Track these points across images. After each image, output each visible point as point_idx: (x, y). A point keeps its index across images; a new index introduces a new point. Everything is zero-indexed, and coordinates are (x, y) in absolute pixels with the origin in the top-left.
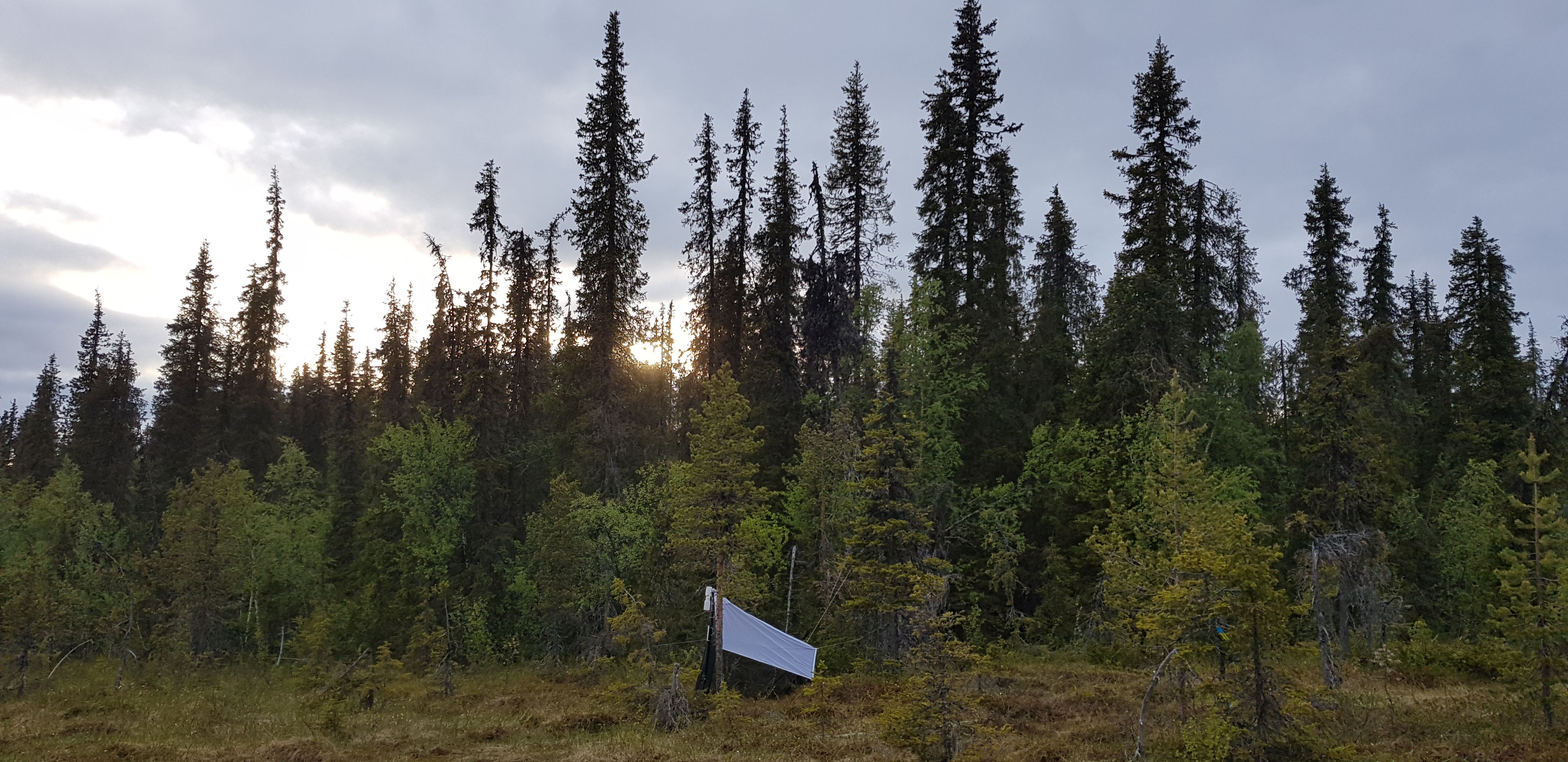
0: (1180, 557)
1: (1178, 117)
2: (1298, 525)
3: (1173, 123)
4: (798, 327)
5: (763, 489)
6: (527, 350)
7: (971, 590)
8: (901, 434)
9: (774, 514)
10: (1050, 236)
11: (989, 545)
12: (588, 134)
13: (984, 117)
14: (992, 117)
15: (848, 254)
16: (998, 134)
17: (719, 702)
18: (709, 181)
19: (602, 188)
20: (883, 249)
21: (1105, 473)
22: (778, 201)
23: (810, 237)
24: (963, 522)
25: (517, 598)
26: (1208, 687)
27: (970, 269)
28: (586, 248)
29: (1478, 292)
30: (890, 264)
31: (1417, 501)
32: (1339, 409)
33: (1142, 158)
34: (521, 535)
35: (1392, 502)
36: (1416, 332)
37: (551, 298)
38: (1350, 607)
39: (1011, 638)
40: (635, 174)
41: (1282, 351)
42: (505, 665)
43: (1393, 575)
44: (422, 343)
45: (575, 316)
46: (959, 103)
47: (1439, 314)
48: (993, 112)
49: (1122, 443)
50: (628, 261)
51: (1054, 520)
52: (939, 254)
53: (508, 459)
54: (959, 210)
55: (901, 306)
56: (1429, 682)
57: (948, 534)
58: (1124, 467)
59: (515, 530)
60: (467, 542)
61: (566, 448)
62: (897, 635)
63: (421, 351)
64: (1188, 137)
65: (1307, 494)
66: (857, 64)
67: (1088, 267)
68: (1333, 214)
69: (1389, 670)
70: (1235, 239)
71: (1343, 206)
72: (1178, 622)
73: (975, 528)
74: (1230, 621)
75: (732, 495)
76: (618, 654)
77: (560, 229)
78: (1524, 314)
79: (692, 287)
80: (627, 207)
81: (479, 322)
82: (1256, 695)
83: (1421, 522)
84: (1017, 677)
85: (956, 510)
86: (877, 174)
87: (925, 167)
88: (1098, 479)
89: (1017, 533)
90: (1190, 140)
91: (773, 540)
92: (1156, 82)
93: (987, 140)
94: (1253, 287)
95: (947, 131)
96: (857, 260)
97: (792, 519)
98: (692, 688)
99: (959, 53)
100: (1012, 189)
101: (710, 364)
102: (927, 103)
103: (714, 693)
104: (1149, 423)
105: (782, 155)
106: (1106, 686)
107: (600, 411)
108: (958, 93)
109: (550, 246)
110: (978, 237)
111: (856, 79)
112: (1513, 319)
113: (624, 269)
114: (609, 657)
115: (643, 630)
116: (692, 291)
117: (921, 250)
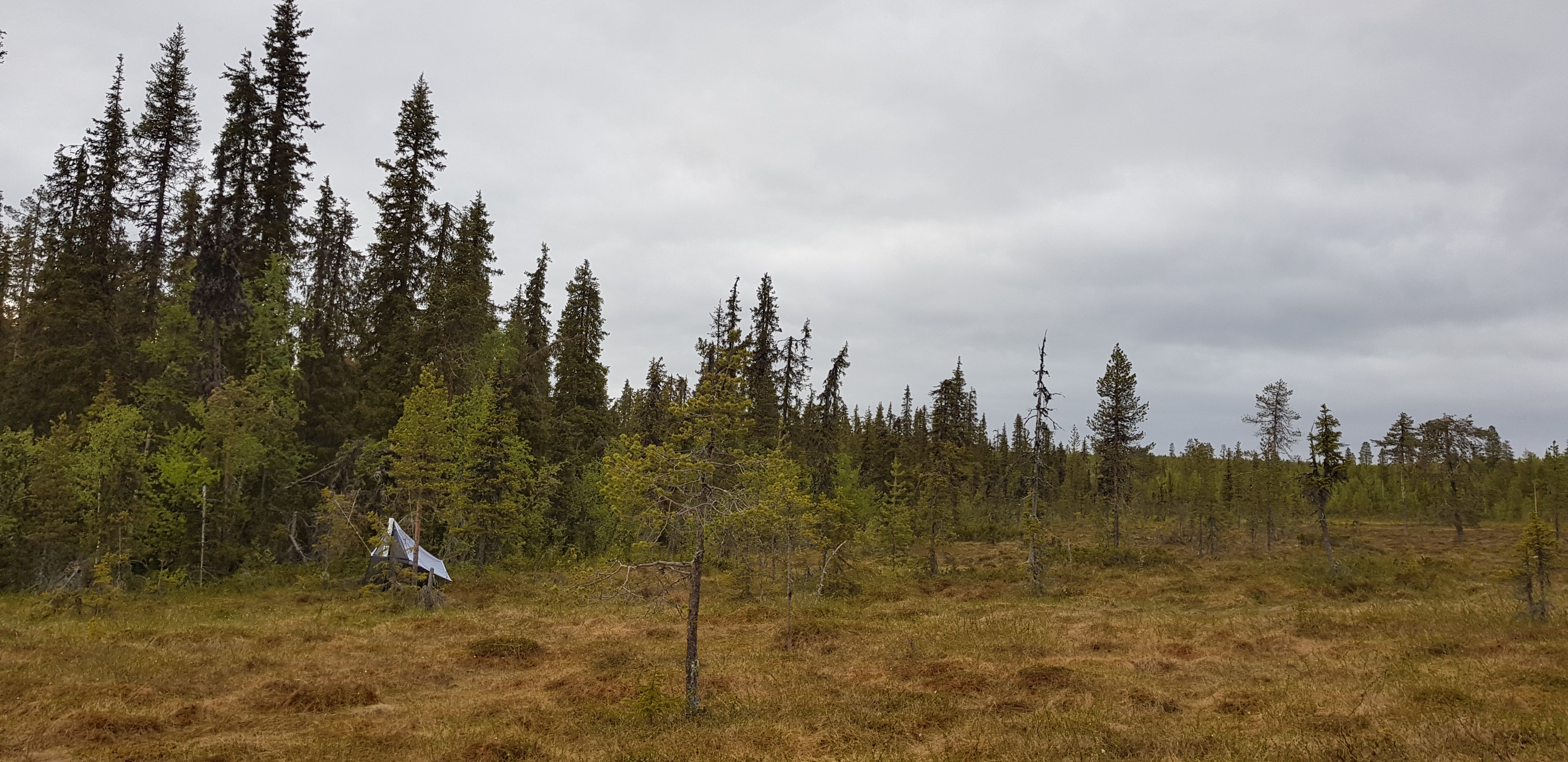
1: (431, 145)
3: (426, 148)
33: (398, 170)
64: (436, 163)
66: (180, 28)
90: (438, 166)
92: (417, 110)
99: (273, 44)
102: (230, 76)
105: (115, 101)
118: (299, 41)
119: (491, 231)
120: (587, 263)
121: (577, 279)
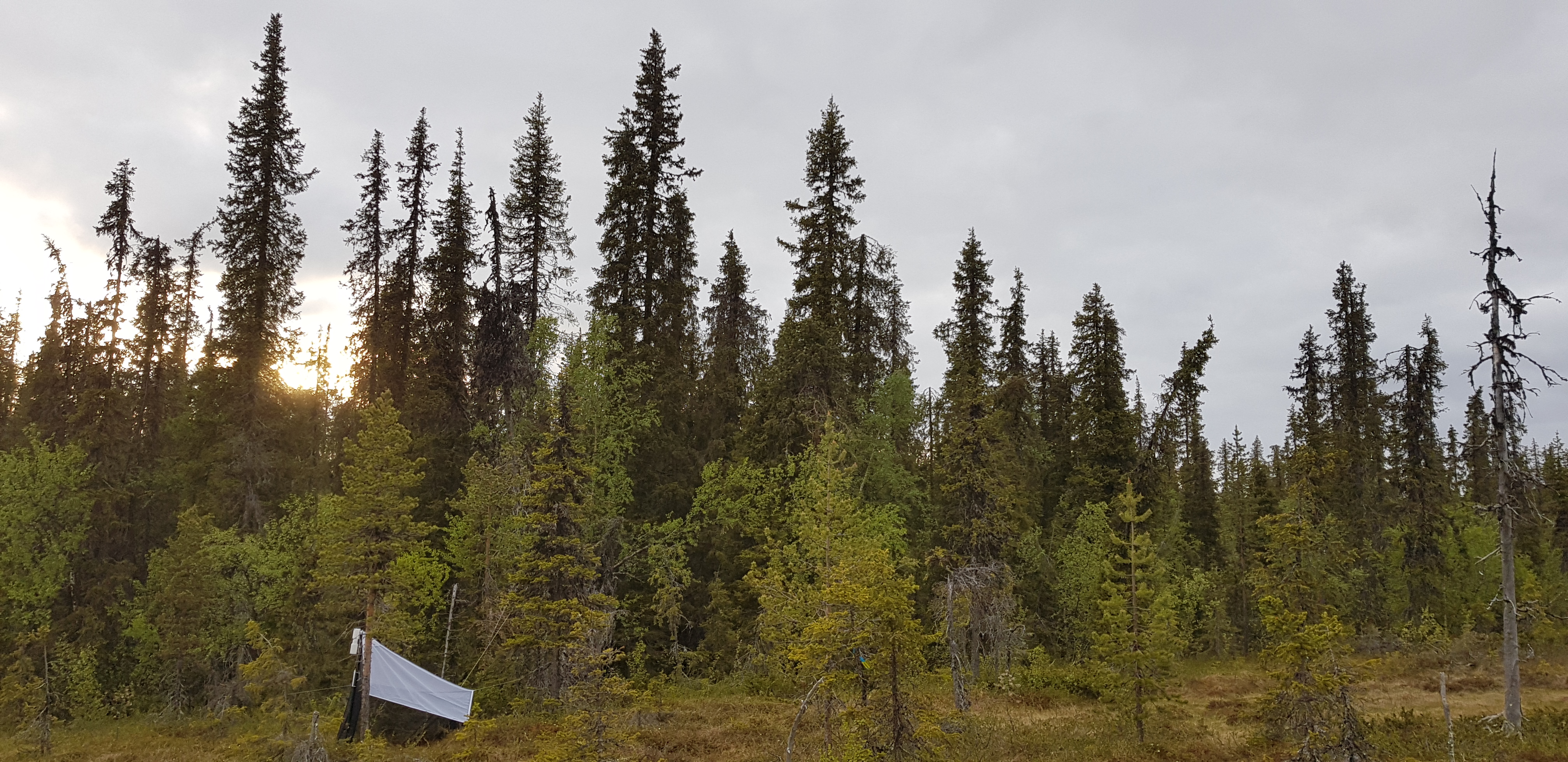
0: (828, 590)
1: (846, 174)
2: (937, 559)
3: (841, 180)
4: (469, 356)
5: (421, 524)
6: (159, 370)
7: (636, 626)
8: (572, 468)
9: (434, 551)
10: (725, 279)
11: (656, 580)
12: (240, 139)
13: (665, 158)
14: (673, 159)
15: (526, 286)
16: (679, 176)
17: (362, 751)
18: (377, 199)
19: (253, 198)
20: (561, 282)
21: (769, 509)
22: (452, 225)
23: (485, 264)
24: (632, 558)
25: (134, 645)
26: (851, 713)
27: (648, 306)
28: (233, 261)
29: (1095, 351)
30: (569, 297)
31: (1041, 537)
32: (975, 452)
33: (812, 210)
34: (142, 574)
35: (1018, 537)
36: (1044, 384)
37: (189, 312)
38: (981, 635)
39: (673, 673)
40: (294, 187)
41: (930, 398)
42: (116, 719)
43: (1018, 606)
44: (30, 357)
45: (216, 334)
46: (641, 142)
47: (1062, 369)
48: (675, 154)
49: (786, 481)
50: (280, 277)
51: (720, 555)
52: (619, 289)
53: (129, 489)
54: (640, 248)
55: (579, 339)
56: (1046, 704)
57: (617, 569)
58: (787, 504)
59: (136, 568)
60: (76, 581)
61: (200, 479)
62: (559, 675)
63: (30, 366)
64: (854, 194)
65: (945, 530)
66: (540, 96)
67: (759, 311)
68: (977, 274)
69: (1011, 694)
70: (891, 292)
71: (986, 267)
72: (826, 652)
73: (644, 563)
74: (873, 650)
75: (389, 531)
76: (249, 705)
77: (205, 239)
78: (1132, 371)
79: (353, 309)
80: (282, 220)
81: (101, 337)
82: (894, 720)
83: (1042, 556)
84: (678, 711)
85: (625, 546)
86: (558, 207)
87: (605, 202)
88: (763, 515)
89: (684, 567)
90: (856, 197)
91: (432, 578)
92: (827, 138)
93: (668, 182)
94: (907, 337)
95: (629, 169)
96: (535, 291)
97: (454, 556)
98: (333, 738)
99: (643, 93)
100: (688, 231)
101: (371, 392)
102: (610, 139)
103: (359, 741)
104: (811, 462)
105: (457, 178)
106: (762, 716)
107: (241, 438)
108: (641, 132)
109: (191, 257)
110: (656, 276)
111: (538, 111)
112: (1123, 376)
113: (276, 286)
114: (240, 706)
115: (280, 677)
116: (355, 313)
117: (600, 285)
118: (668, 82)
119: (990, 271)
120: (1097, 288)
121: (1086, 308)
